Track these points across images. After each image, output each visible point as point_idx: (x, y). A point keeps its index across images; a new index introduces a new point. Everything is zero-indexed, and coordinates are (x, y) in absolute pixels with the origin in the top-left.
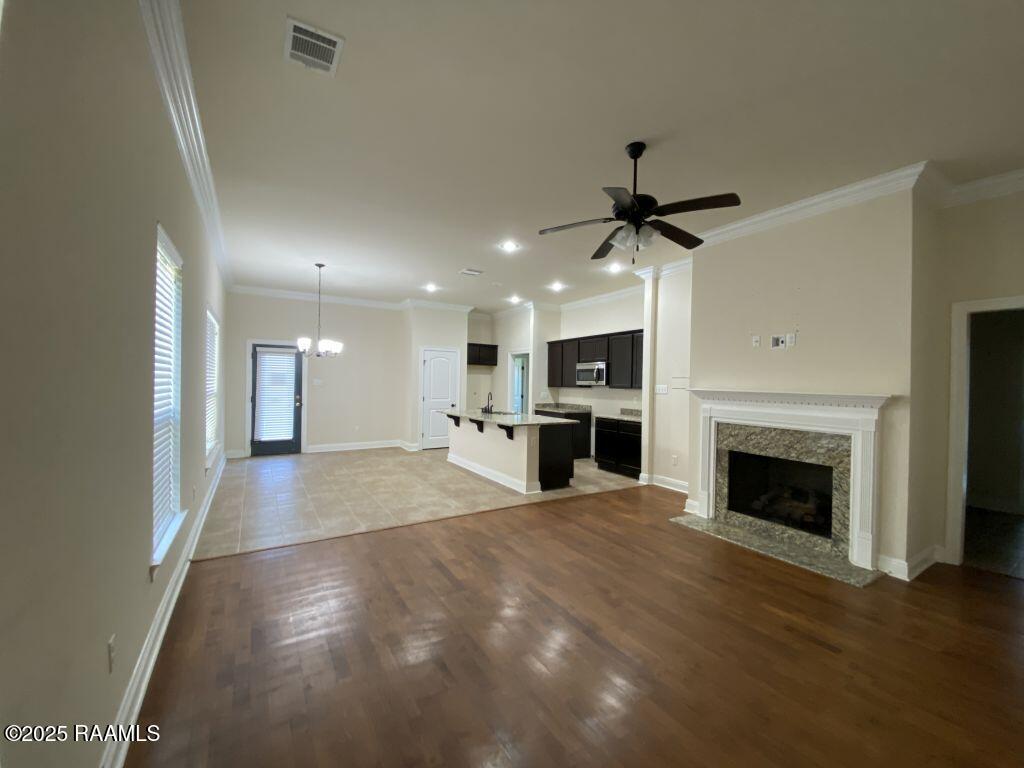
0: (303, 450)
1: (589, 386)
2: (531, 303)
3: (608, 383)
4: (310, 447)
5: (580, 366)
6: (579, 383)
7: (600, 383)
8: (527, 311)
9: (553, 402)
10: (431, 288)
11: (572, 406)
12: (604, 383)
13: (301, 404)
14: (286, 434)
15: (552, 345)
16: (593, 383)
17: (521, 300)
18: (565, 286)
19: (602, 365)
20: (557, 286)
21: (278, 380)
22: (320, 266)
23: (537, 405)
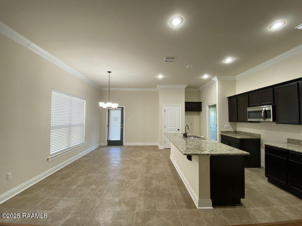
0: (124, 144)
1: (259, 122)
2: (216, 77)
3: (274, 120)
4: (126, 143)
5: (249, 109)
6: (249, 120)
7: (267, 120)
8: (214, 82)
9: (232, 130)
10: (160, 77)
11: (246, 134)
12: (271, 120)
13: (123, 128)
14: (118, 138)
15: (230, 98)
16: (262, 120)
17: (209, 76)
18: (234, 59)
19: (268, 108)
20: (229, 60)
21: (116, 119)
22: (109, 72)
23: (222, 132)
